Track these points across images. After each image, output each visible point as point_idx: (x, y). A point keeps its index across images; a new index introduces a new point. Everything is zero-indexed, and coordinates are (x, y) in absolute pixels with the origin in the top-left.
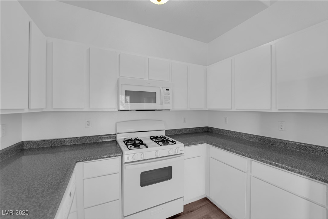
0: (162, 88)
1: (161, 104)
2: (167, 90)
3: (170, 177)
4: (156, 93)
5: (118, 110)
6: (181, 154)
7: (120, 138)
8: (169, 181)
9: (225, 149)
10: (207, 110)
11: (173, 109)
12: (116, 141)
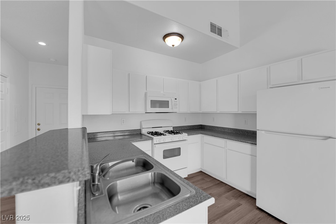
0: (173, 98)
1: (172, 109)
2: (175, 99)
3: (179, 154)
4: (168, 101)
5: (146, 113)
6: (186, 140)
7: (144, 132)
8: (179, 156)
9: (212, 136)
10: (201, 112)
11: (179, 112)
12: (141, 133)
